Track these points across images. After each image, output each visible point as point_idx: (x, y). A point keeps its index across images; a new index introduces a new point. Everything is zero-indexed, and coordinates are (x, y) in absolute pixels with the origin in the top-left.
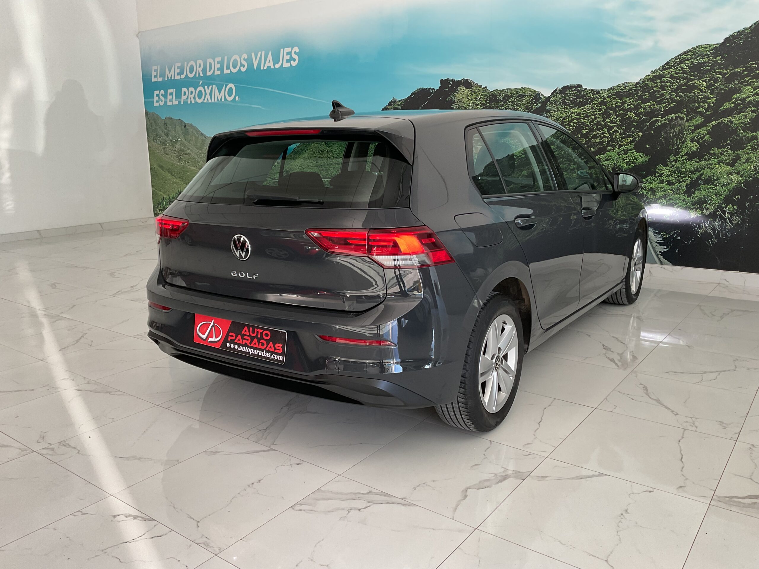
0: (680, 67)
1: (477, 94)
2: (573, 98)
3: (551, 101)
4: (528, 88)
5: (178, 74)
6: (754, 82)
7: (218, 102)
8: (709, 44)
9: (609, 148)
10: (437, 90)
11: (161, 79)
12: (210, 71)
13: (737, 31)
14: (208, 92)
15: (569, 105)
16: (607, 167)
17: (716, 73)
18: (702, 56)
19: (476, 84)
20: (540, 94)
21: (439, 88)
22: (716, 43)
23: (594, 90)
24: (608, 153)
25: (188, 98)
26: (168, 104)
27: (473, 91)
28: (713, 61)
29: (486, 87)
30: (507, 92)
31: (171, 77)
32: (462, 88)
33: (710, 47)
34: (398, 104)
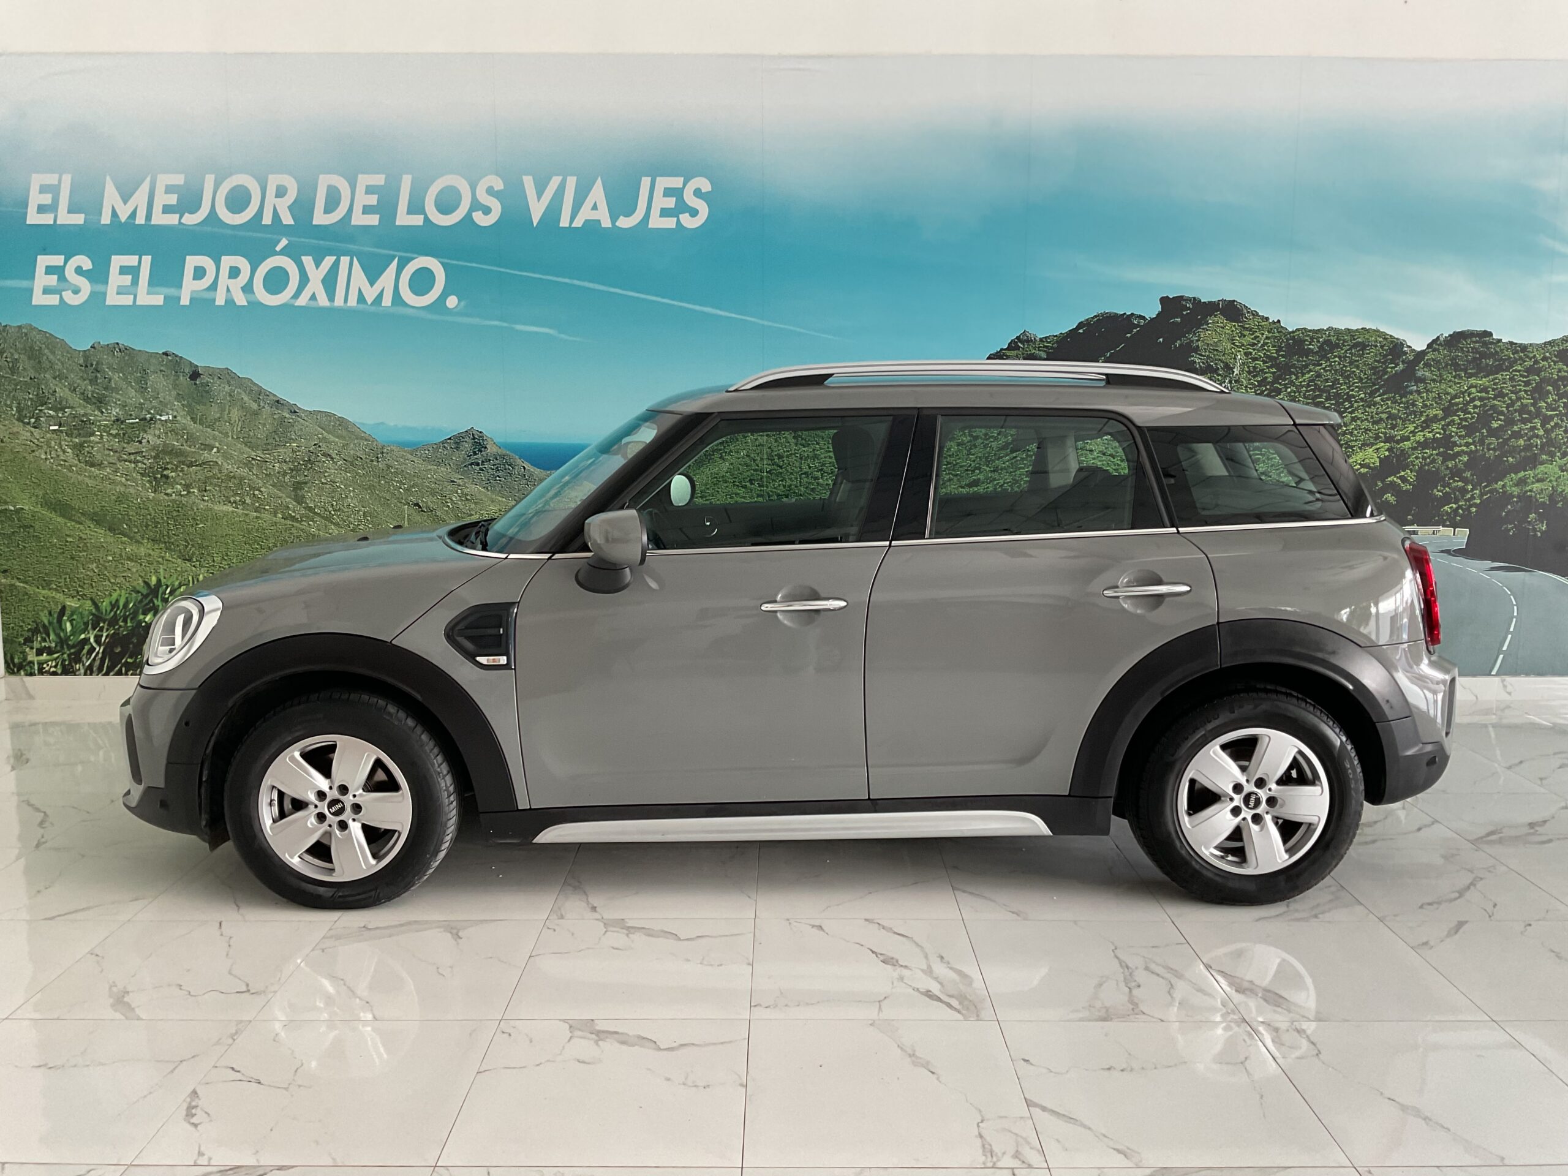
1: (1258, 334)
2: (1474, 359)
3: (1427, 360)
4: (1378, 331)
5: (167, 209)
7: (361, 306)
9: (1544, 457)
10: (1152, 319)
11: (79, 219)
12: (327, 211)
14: (316, 275)
15: (1465, 370)
16: (1539, 494)
19: (1255, 314)
20: (1403, 344)
21: (1158, 315)
23: (1516, 344)
24: (1541, 468)
25: (214, 287)
26: (109, 301)
27: (1246, 329)
29: (1279, 321)
30: (1329, 336)
31: (133, 215)
32: (1217, 320)
34: (1039, 347)
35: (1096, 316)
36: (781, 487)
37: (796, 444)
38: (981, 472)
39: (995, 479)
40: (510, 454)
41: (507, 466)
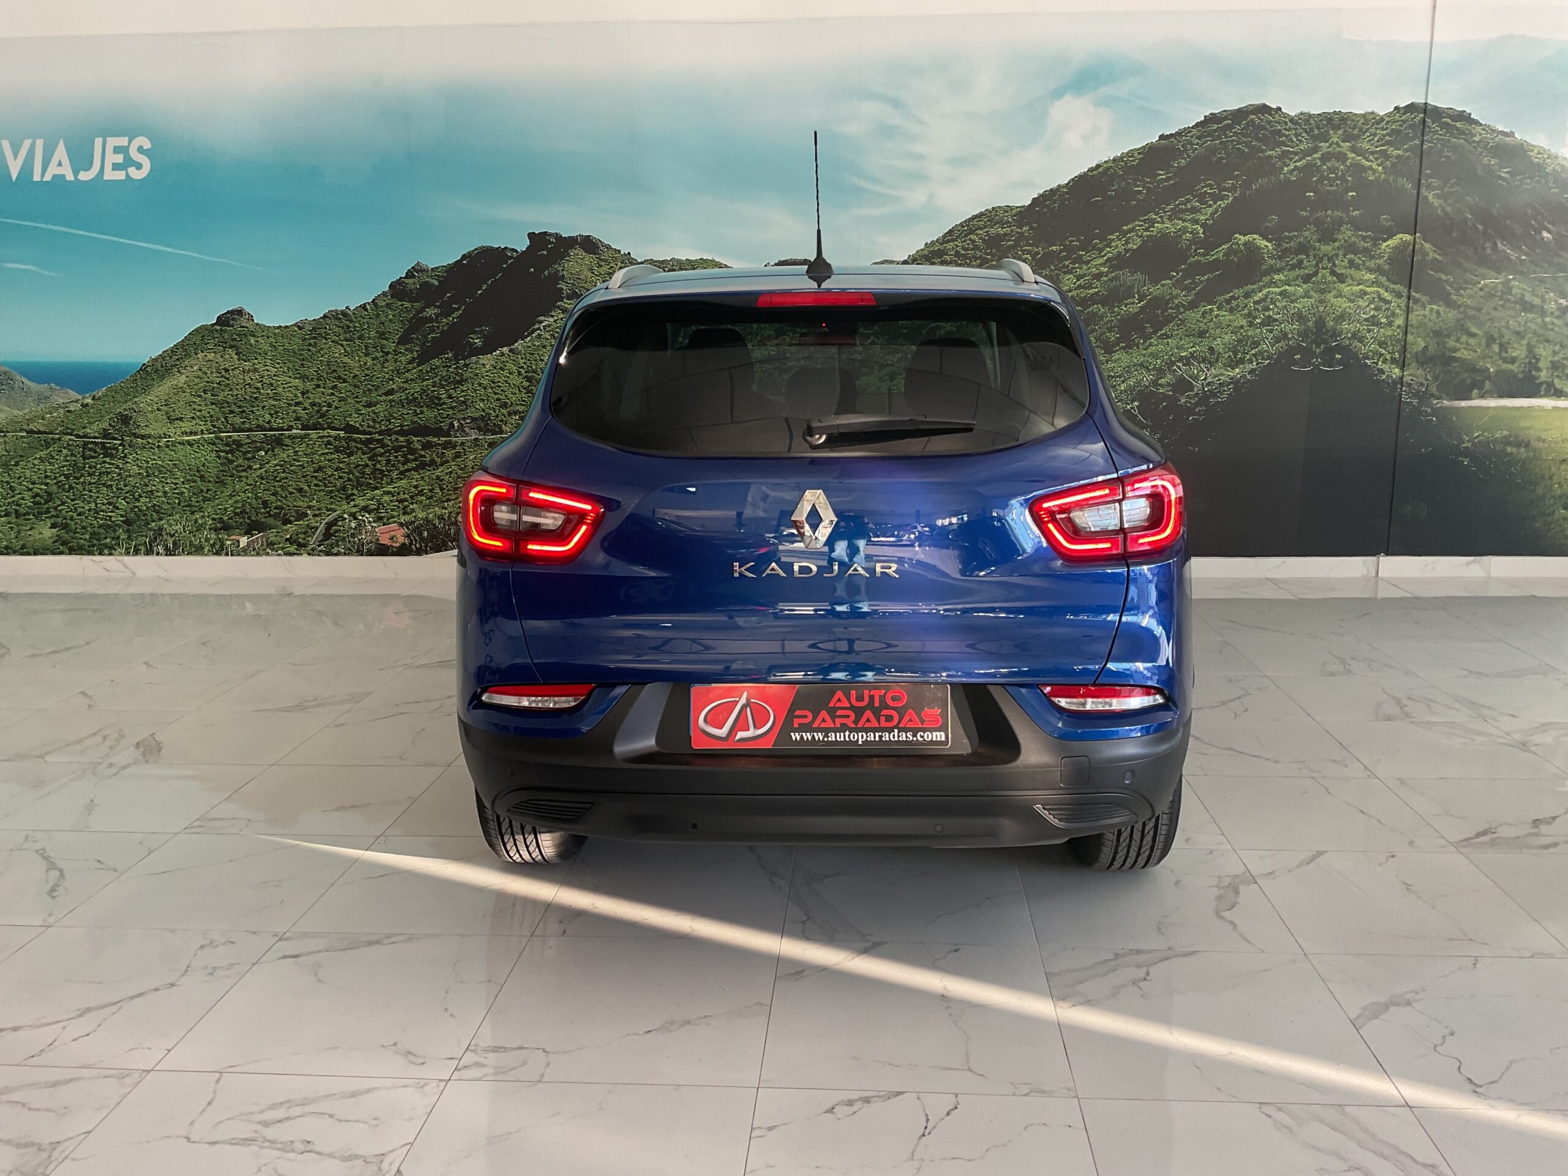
0: (970, 239)
1: (612, 265)
4: (714, 261)
6: (1077, 268)
8: (1010, 205)
10: (523, 252)
13: (1049, 189)
17: (1023, 251)
18: (1002, 223)
19: (609, 247)
21: (527, 248)
22: (1020, 205)
27: (603, 260)
28: (1017, 233)
29: (629, 253)
30: (673, 266)
32: (577, 253)
33: (1012, 210)
34: (432, 276)
35: (476, 249)
36: (230, 396)
37: (239, 360)
38: (394, 383)
39: (406, 389)
40: (13, 372)
41: (9, 382)
